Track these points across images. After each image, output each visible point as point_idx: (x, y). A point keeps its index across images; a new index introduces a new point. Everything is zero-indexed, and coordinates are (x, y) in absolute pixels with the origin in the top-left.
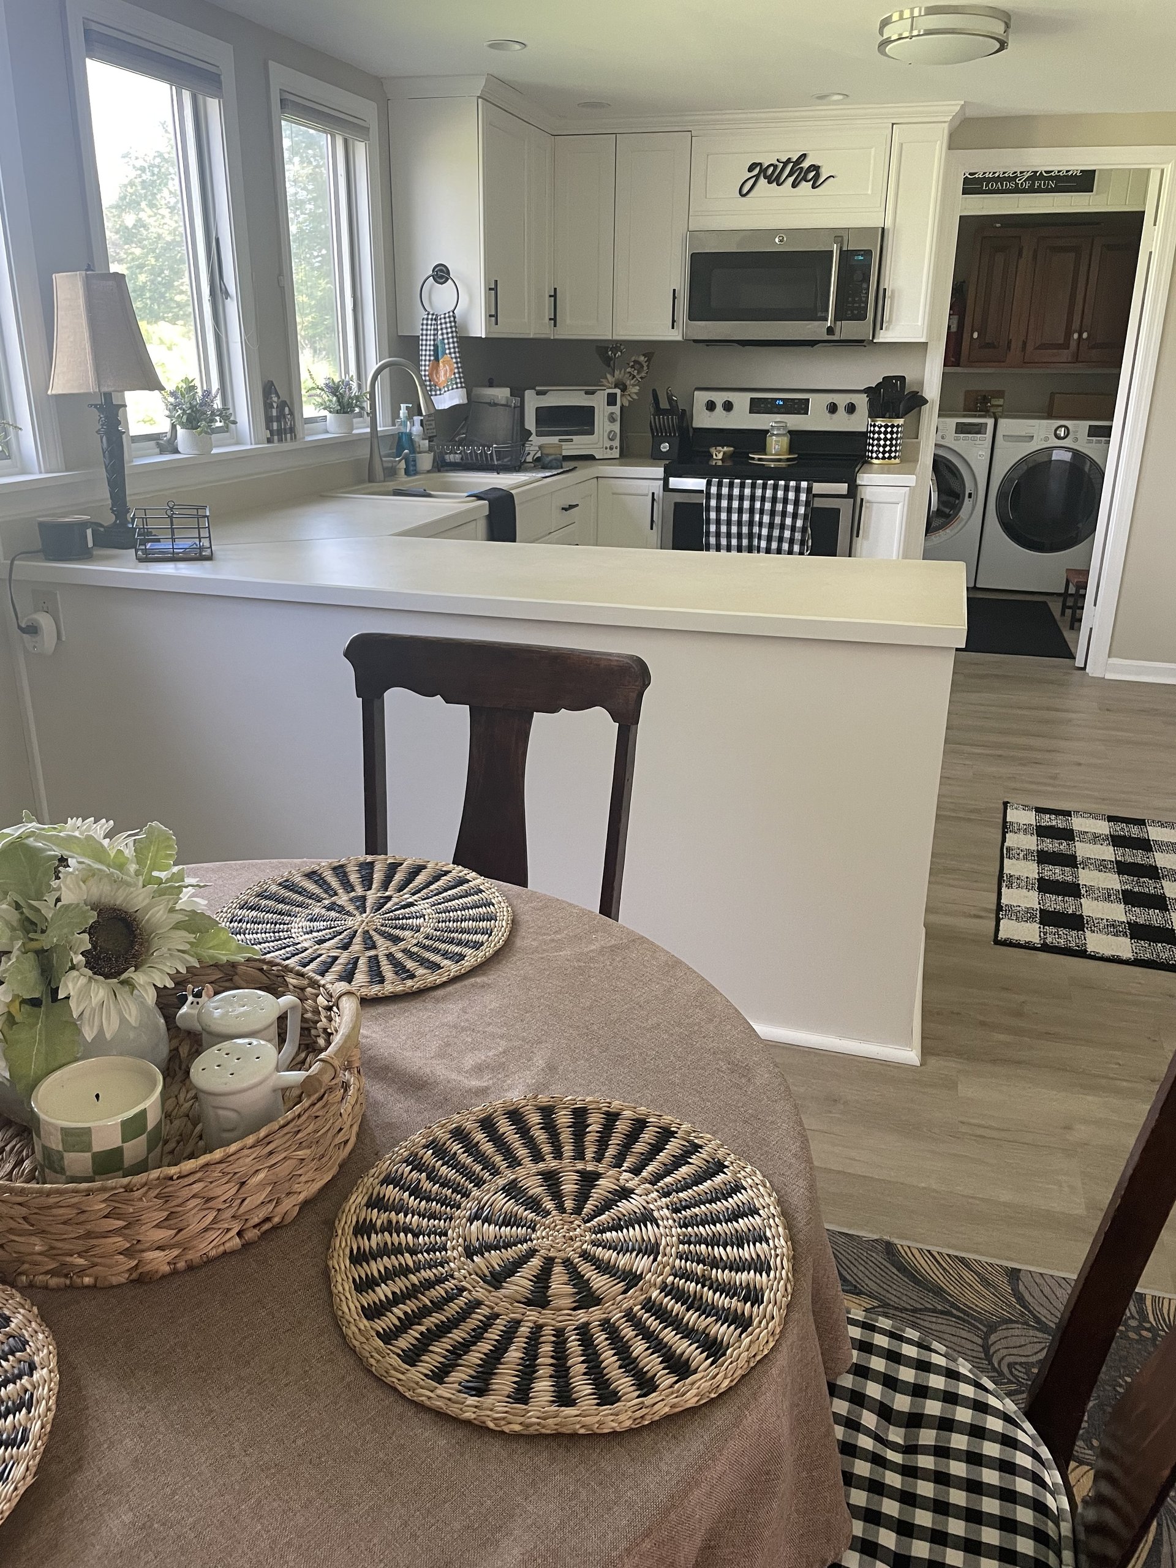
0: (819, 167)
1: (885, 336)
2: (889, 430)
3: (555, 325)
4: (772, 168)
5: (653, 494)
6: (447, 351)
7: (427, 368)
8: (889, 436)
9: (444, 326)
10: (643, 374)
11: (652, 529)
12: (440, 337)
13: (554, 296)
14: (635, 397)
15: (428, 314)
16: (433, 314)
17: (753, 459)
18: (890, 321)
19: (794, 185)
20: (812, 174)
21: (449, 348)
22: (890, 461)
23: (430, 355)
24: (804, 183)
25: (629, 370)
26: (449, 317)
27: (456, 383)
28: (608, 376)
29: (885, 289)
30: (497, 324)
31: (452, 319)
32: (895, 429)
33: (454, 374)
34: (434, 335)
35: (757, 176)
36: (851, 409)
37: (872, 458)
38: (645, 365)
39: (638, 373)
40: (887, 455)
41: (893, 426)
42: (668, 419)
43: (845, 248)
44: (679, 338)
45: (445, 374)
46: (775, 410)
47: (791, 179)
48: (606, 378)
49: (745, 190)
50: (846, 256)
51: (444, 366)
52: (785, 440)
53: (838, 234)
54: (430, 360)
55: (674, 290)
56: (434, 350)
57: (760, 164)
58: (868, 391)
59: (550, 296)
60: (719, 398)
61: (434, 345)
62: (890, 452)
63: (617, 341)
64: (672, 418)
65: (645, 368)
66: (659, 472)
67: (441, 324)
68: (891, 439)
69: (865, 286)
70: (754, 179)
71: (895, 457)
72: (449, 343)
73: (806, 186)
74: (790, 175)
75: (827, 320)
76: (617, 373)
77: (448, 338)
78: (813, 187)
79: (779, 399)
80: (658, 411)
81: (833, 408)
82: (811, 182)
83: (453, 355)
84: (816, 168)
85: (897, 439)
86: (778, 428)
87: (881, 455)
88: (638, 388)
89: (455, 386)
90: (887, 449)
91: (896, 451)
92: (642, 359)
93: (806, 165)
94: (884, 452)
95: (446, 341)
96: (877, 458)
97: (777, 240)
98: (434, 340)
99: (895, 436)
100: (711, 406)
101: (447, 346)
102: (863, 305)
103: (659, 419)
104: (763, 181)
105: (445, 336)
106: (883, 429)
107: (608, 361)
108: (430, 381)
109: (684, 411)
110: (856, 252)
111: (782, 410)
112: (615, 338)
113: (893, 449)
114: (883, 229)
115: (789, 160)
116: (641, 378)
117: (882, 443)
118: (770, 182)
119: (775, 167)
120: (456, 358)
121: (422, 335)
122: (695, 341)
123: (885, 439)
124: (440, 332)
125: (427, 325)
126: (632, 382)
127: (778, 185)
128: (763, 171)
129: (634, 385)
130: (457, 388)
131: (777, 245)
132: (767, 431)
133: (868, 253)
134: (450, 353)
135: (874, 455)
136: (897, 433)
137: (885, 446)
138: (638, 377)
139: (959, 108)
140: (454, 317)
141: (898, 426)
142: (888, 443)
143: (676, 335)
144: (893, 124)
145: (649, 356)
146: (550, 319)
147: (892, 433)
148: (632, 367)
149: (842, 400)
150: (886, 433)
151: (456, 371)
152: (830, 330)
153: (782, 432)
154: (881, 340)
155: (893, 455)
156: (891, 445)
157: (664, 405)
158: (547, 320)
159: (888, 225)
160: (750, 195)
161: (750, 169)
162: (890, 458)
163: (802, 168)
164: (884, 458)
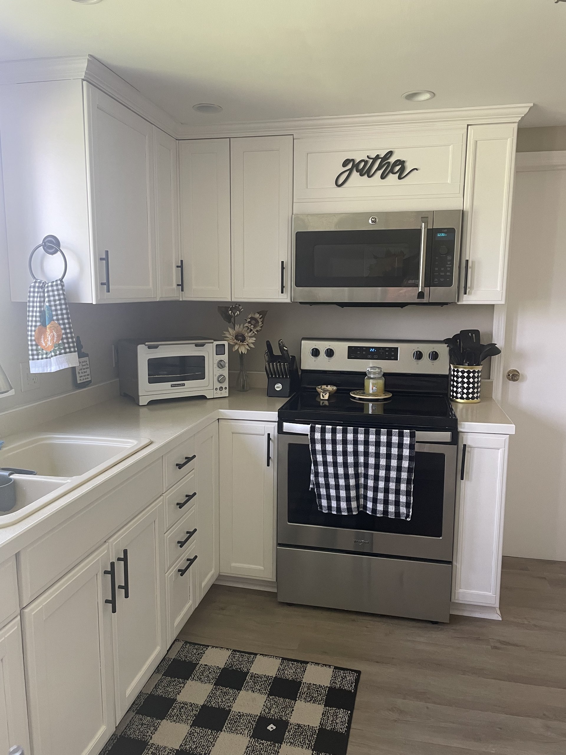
0: (404, 162)
1: (467, 300)
2: (471, 375)
3: (182, 290)
4: (363, 164)
5: (269, 435)
6: (55, 318)
7: (33, 333)
8: (471, 380)
9: (51, 293)
10: (258, 328)
11: (268, 465)
12: (47, 304)
13: (181, 266)
14: (252, 346)
15: (35, 282)
16: (40, 283)
17: (354, 398)
18: (472, 287)
19: (383, 177)
20: (397, 168)
21: (57, 315)
22: (473, 401)
23: (36, 321)
24: (391, 175)
25: (247, 325)
26: (57, 285)
27: (65, 348)
28: (230, 329)
29: (467, 261)
30: (108, 291)
31: (60, 287)
32: (476, 375)
33: (62, 339)
34: (40, 302)
35: (351, 170)
36: (434, 356)
37: (457, 398)
38: (260, 321)
39: (254, 327)
40: (470, 396)
41: (474, 372)
42: (280, 365)
43: (430, 227)
44: (288, 300)
45: (53, 339)
46: (369, 356)
47: (380, 172)
48: (229, 331)
49: (340, 181)
50: (431, 233)
51: (51, 332)
52: (381, 382)
53: (424, 216)
54: (35, 326)
55: (283, 262)
56: (40, 316)
57: (353, 160)
58: (447, 341)
59: (178, 267)
60: (323, 346)
61: (40, 312)
62: (473, 393)
63: (236, 303)
64: (284, 365)
65: (260, 323)
66: (274, 415)
67: (48, 292)
68: (473, 383)
69: (449, 258)
70: (348, 173)
71: (477, 398)
72: (56, 310)
73: (392, 178)
74: (378, 169)
75: (417, 286)
76: (237, 327)
77: (55, 305)
78: (400, 178)
79: (372, 348)
80: (272, 358)
81: (419, 356)
82: (398, 174)
83: (61, 322)
84: (401, 163)
85: (478, 383)
86: (374, 373)
87: (465, 396)
88: (254, 339)
89: (63, 351)
90: (471, 390)
91: (477, 392)
92: (257, 316)
93: (392, 160)
94: (468, 393)
95: (53, 308)
96: (462, 398)
97: (370, 222)
98: (40, 307)
99: (476, 380)
100: (316, 353)
101: (54, 313)
102: (448, 274)
103: (273, 365)
104: (355, 174)
105: (52, 303)
106: (466, 375)
107: (229, 319)
108: (37, 345)
109: (293, 357)
110: (440, 230)
111: (376, 356)
112: (234, 300)
113: (476, 390)
114: (463, 210)
115: (378, 157)
116: (257, 331)
117: (466, 385)
118: (362, 175)
119: (366, 162)
120: (64, 324)
121: (29, 302)
122: (301, 303)
123: (469, 383)
124: (47, 299)
125: (34, 292)
126: (250, 334)
127: (369, 177)
128: (356, 166)
129: (250, 337)
130: (65, 353)
131: (369, 225)
132: (364, 374)
133: (451, 231)
134: (58, 320)
135: (459, 395)
136: (478, 377)
137: (468, 388)
138: (254, 330)
139: (527, 110)
140: (63, 286)
141: (478, 372)
142: (471, 386)
143: (285, 298)
144: (468, 125)
145: (263, 313)
146: (178, 285)
147: (474, 377)
148: (249, 322)
149: (426, 349)
150: (468, 377)
151: (64, 336)
152: (421, 295)
153: (377, 376)
154: (464, 303)
155: (475, 395)
156: (473, 388)
157: (277, 352)
158: (175, 286)
159: (467, 207)
160: (344, 186)
161: (345, 164)
162: (473, 398)
163: (389, 163)
164: (468, 398)
